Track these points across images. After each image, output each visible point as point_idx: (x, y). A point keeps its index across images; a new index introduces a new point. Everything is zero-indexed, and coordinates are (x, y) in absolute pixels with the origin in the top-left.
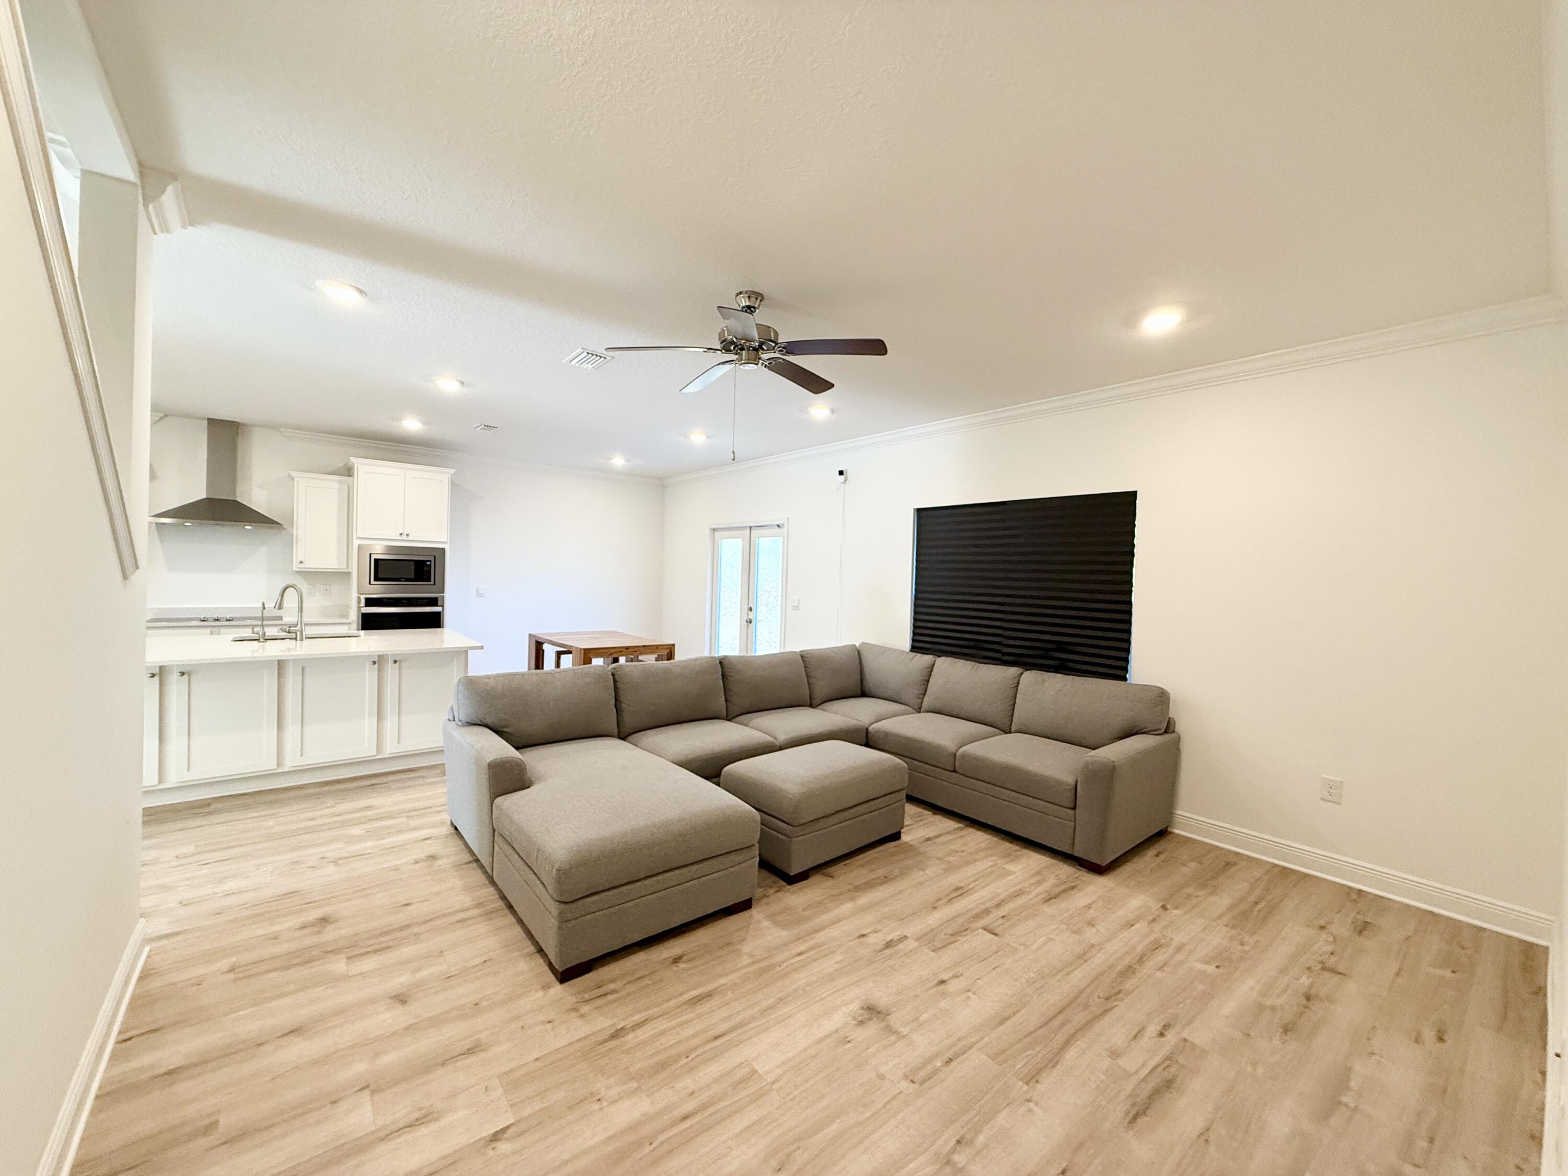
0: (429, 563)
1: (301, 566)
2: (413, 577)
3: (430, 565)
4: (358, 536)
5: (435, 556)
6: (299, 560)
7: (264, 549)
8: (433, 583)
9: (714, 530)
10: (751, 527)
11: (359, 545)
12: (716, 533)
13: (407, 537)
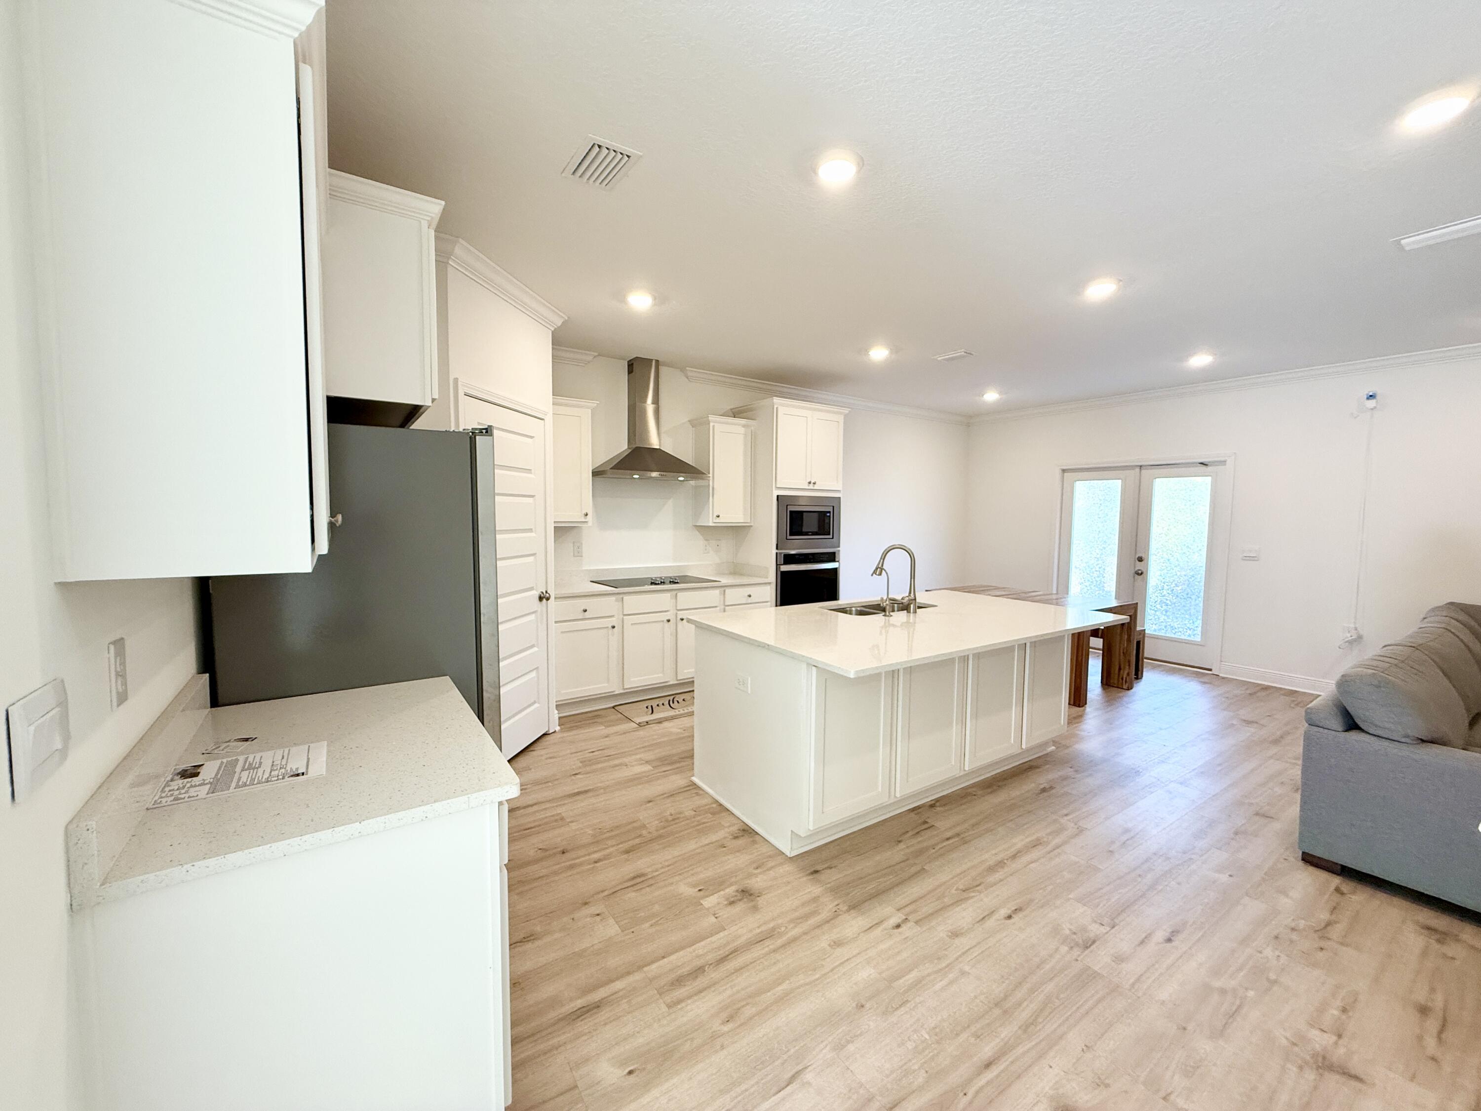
0: (828, 514)
1: (718, 520)
2: (815, 530)
3: (830, 516)
4: (778, 486)
5: (833, 507)
6: (716, 514)
7: (670, 502)
8: (831, 537)
9: (1064, 471)
10: (1141, 466)
11: (778, 496)
12: (1065, 474)
13: (814, 486)
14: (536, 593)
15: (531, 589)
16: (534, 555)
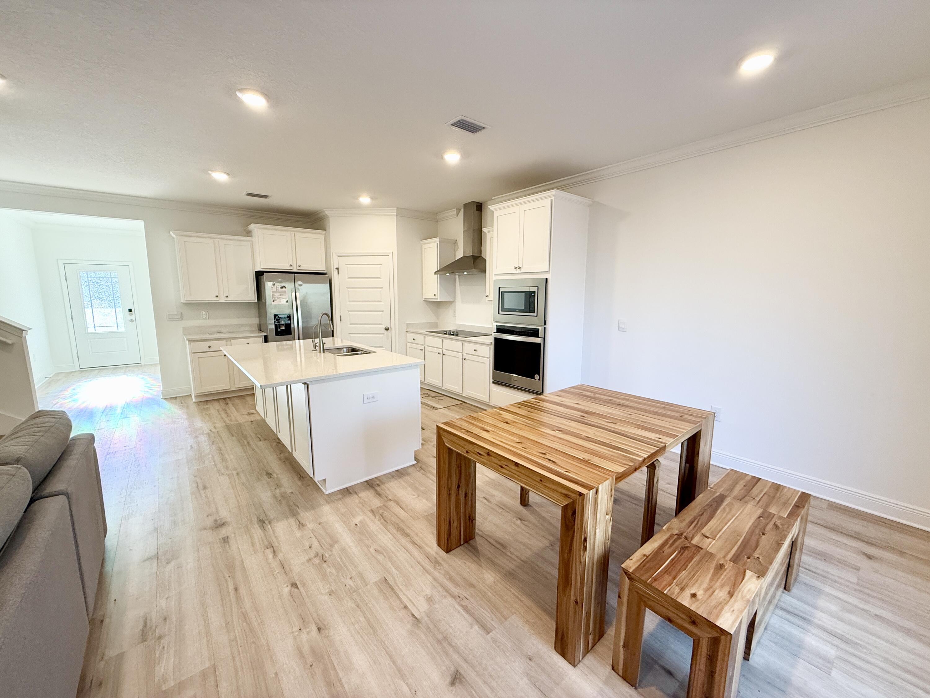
0: (533, 294)
3: (535, 296)
4: (495, 273)
5: (538, 287)
6: (486, 295)
8: (535, 314)
13: (520, 271)
14: (384, 326)
15: (381, 324)
16: (383, 311)
